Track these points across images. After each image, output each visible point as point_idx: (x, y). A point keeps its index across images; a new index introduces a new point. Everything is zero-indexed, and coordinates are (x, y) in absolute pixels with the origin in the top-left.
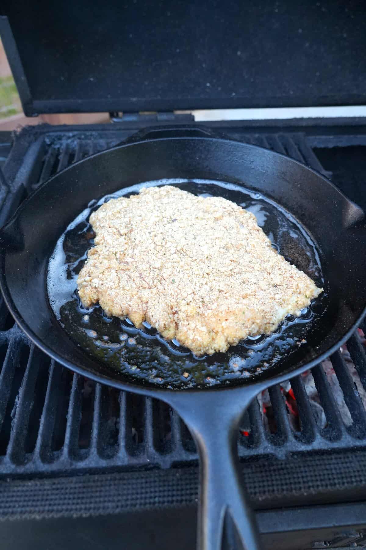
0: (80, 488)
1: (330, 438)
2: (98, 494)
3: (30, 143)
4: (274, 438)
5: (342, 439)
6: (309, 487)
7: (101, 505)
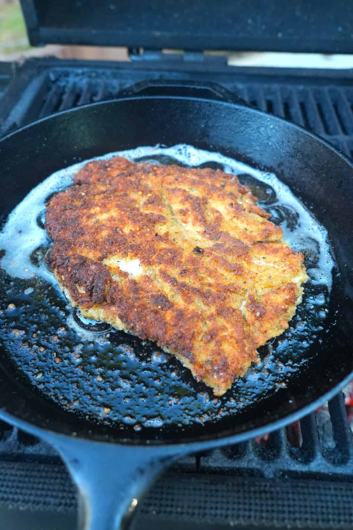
0: (21, 476)
1: (334, 460)
2: (40, 486)
3: (31, 78)
4: (264, 451)
5: (349, 464)
6: (295, 520)
7: (42, 499)
